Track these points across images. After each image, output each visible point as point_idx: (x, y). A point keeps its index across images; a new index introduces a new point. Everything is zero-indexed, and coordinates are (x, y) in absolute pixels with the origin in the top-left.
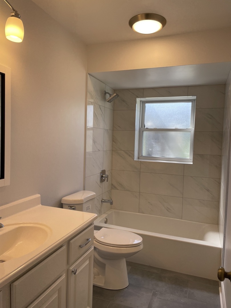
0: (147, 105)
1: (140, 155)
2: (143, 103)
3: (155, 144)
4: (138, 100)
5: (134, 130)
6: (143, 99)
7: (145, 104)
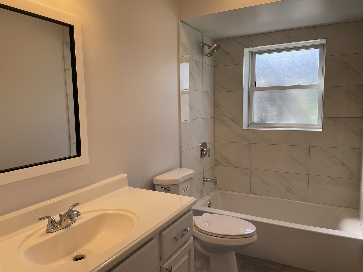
0: (258, 57)
1: (251, 122)
2: (253, 54)
3: (270, 107)
4: (246, 51)
5: (242, 91)
6: (253, 49)
7: (255, 55)
